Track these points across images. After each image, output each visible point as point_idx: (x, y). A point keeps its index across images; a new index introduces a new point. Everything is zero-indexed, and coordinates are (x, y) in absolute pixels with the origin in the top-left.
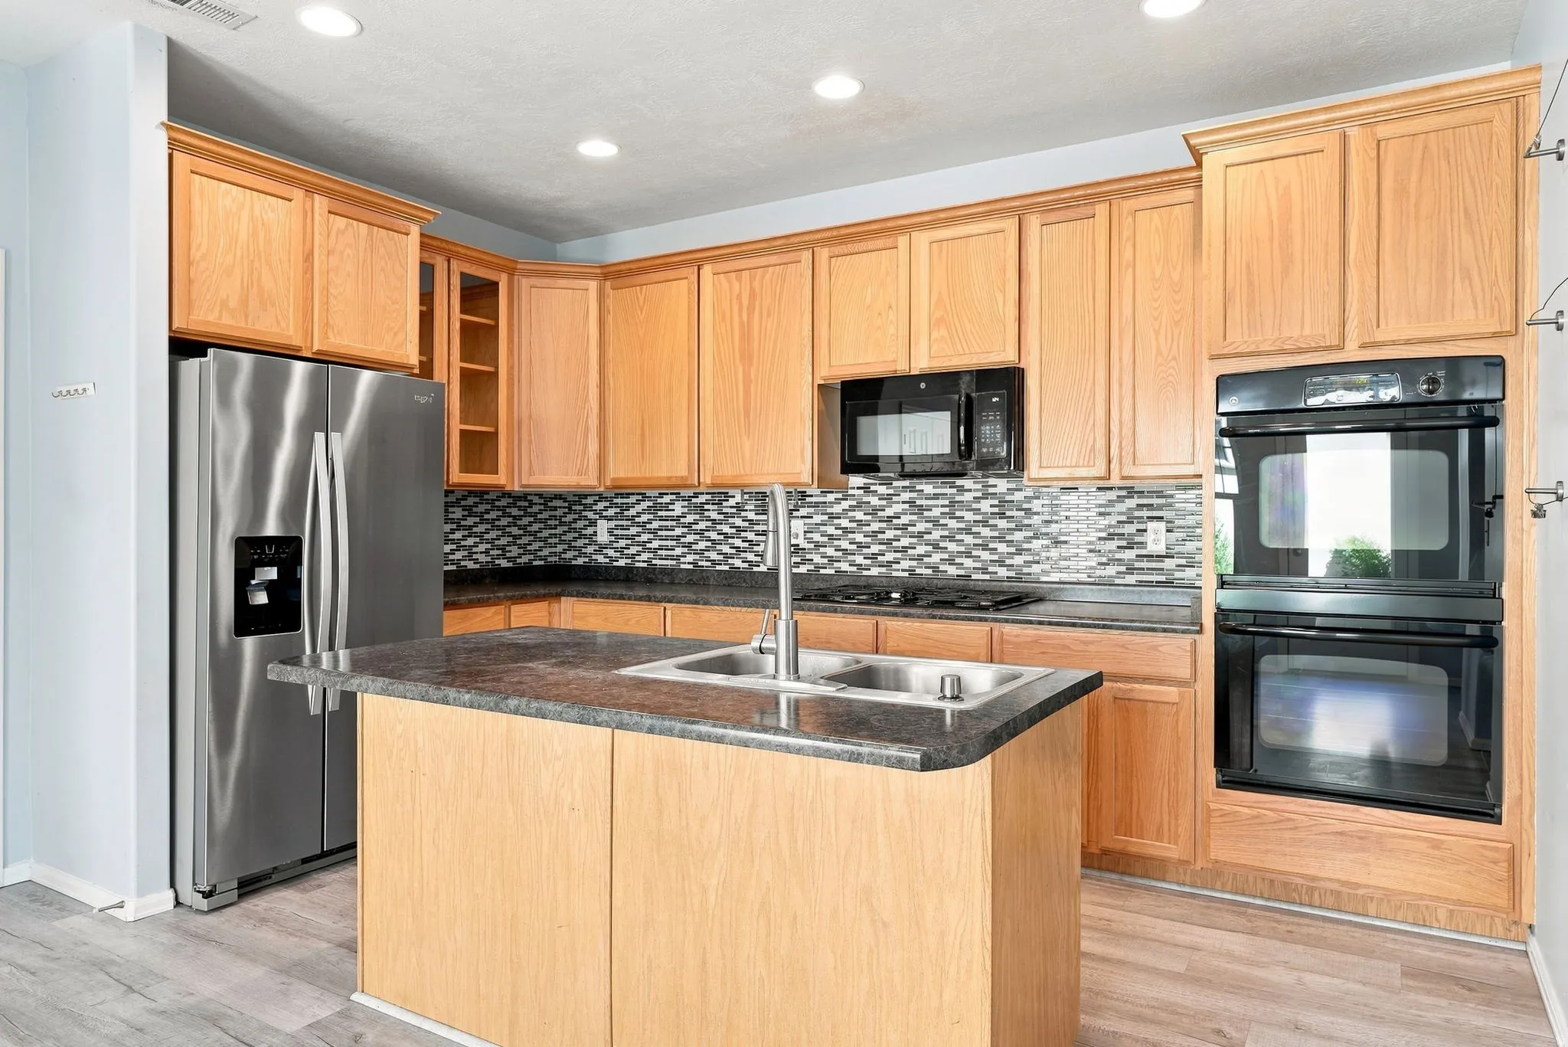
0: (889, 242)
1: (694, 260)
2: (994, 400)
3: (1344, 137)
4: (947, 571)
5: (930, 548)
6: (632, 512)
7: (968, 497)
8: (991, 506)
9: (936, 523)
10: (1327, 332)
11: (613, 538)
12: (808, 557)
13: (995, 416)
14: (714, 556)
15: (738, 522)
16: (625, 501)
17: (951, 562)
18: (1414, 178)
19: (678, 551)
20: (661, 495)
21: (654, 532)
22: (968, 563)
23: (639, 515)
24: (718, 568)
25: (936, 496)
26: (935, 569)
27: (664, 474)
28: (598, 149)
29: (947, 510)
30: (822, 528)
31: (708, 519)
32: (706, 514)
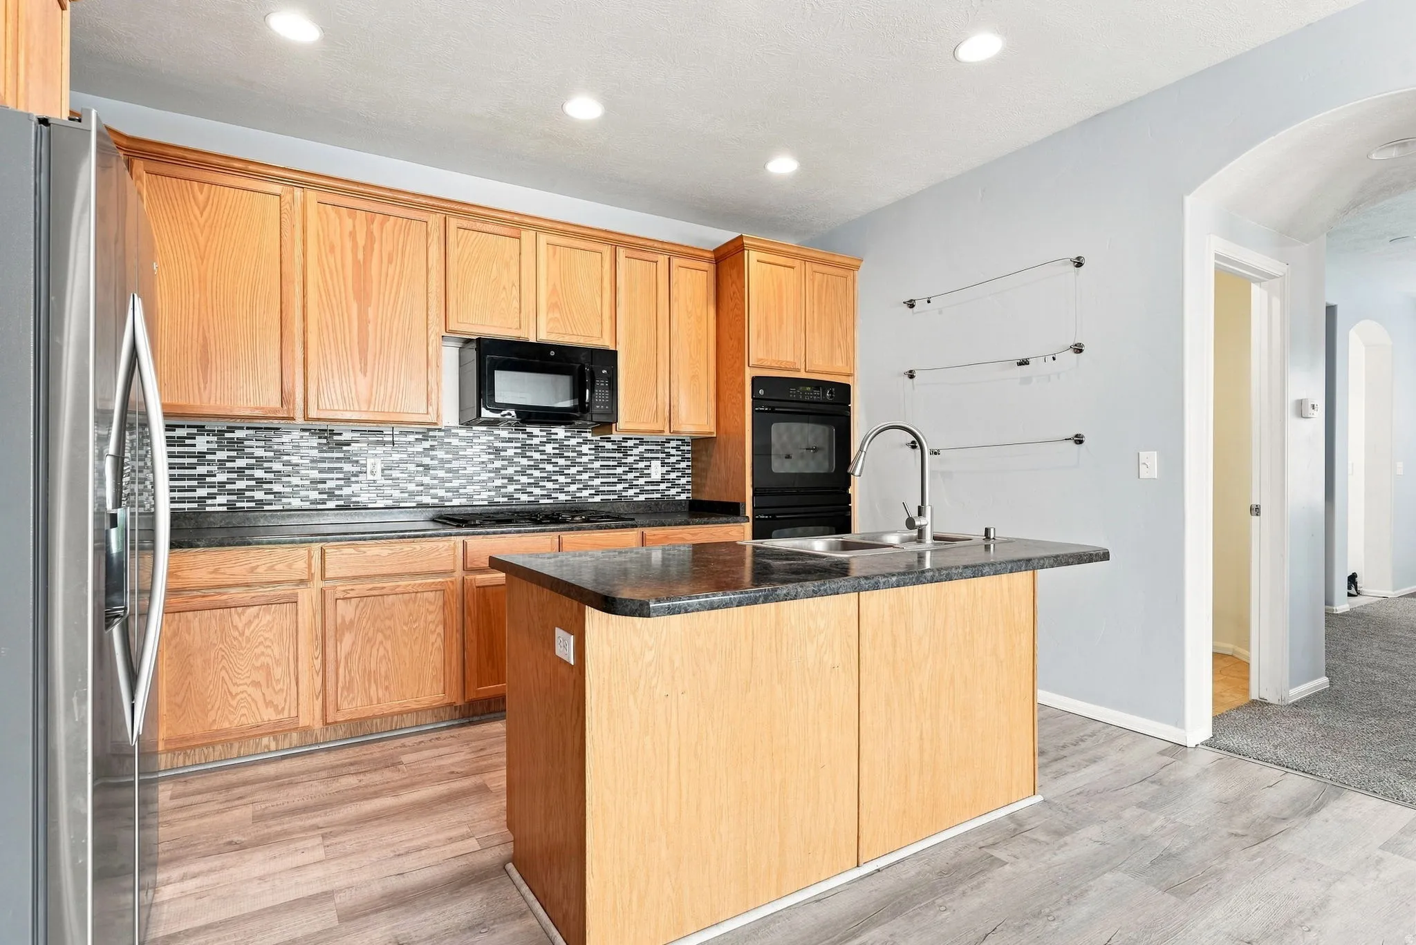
0: (513, 232)
2: (604, 372)
4: (520, 499)
5: (506, 481)
7: (536, 441)
8: (554, 448)
9: (510, 461)
10: (796, 361)
12: (387, 493)
13: (605, 383)
14: (259, 495)
17: (523, 491)
18: (824, 293)
22: (537, 491)
24: (265, 508)
25: (510, 440)
26: (510, 497)
28: (295, 29)
29: (519, 451)
30: (402, 466)
31: (251, 456)
32: (247, 450)
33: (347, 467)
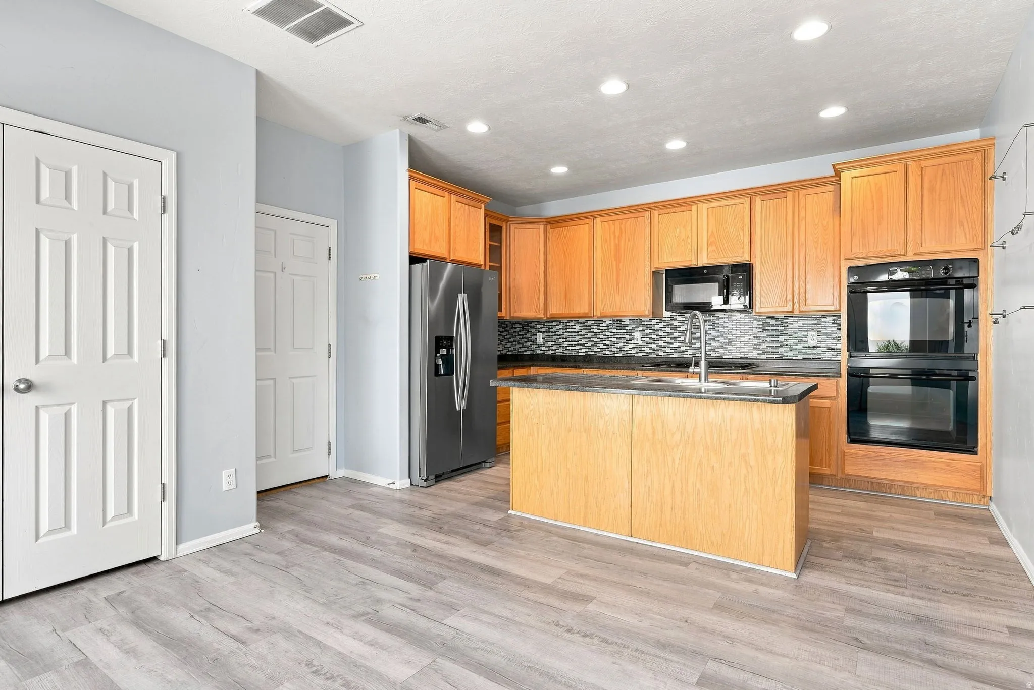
0: (688, 208)
1: (591, 216)
2: (740, 278)
3: (906, 167)
4: (711, 355)
6: (555, 329)
7: (721, 321)
10: (898, 248)
11: (545, 342)
12: (643, 349)
13: (740, 285)
14: (595, 349)
15: (608, 333)
16: (551, 324)
17: (713, 350)
18: (938, 183)
19: (578, 347)
20: (569, 322)
21: (566, 338)
22: (721, 351)
23: (558, 331)
24: (598, 354)
27: (576, 312)
28: (559, 170)
30: (650, 336)
31: (593, 332)
32: (592, 330)
33: (627, 337)
